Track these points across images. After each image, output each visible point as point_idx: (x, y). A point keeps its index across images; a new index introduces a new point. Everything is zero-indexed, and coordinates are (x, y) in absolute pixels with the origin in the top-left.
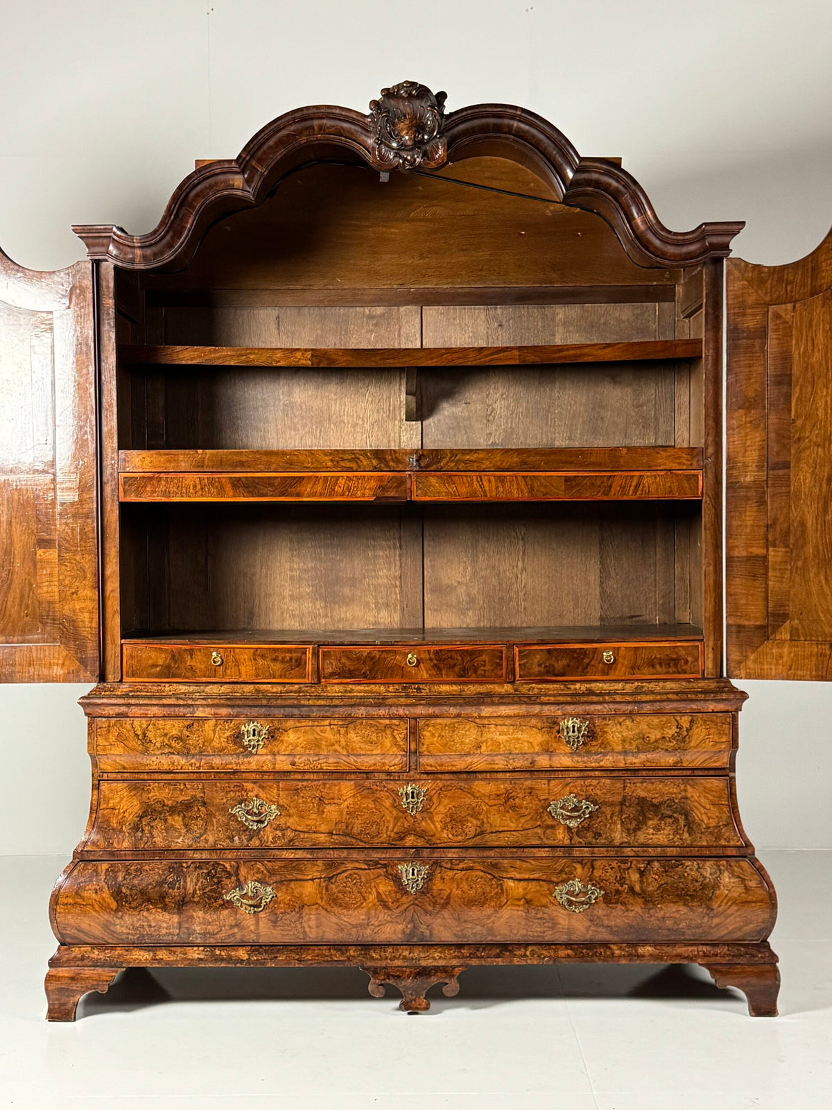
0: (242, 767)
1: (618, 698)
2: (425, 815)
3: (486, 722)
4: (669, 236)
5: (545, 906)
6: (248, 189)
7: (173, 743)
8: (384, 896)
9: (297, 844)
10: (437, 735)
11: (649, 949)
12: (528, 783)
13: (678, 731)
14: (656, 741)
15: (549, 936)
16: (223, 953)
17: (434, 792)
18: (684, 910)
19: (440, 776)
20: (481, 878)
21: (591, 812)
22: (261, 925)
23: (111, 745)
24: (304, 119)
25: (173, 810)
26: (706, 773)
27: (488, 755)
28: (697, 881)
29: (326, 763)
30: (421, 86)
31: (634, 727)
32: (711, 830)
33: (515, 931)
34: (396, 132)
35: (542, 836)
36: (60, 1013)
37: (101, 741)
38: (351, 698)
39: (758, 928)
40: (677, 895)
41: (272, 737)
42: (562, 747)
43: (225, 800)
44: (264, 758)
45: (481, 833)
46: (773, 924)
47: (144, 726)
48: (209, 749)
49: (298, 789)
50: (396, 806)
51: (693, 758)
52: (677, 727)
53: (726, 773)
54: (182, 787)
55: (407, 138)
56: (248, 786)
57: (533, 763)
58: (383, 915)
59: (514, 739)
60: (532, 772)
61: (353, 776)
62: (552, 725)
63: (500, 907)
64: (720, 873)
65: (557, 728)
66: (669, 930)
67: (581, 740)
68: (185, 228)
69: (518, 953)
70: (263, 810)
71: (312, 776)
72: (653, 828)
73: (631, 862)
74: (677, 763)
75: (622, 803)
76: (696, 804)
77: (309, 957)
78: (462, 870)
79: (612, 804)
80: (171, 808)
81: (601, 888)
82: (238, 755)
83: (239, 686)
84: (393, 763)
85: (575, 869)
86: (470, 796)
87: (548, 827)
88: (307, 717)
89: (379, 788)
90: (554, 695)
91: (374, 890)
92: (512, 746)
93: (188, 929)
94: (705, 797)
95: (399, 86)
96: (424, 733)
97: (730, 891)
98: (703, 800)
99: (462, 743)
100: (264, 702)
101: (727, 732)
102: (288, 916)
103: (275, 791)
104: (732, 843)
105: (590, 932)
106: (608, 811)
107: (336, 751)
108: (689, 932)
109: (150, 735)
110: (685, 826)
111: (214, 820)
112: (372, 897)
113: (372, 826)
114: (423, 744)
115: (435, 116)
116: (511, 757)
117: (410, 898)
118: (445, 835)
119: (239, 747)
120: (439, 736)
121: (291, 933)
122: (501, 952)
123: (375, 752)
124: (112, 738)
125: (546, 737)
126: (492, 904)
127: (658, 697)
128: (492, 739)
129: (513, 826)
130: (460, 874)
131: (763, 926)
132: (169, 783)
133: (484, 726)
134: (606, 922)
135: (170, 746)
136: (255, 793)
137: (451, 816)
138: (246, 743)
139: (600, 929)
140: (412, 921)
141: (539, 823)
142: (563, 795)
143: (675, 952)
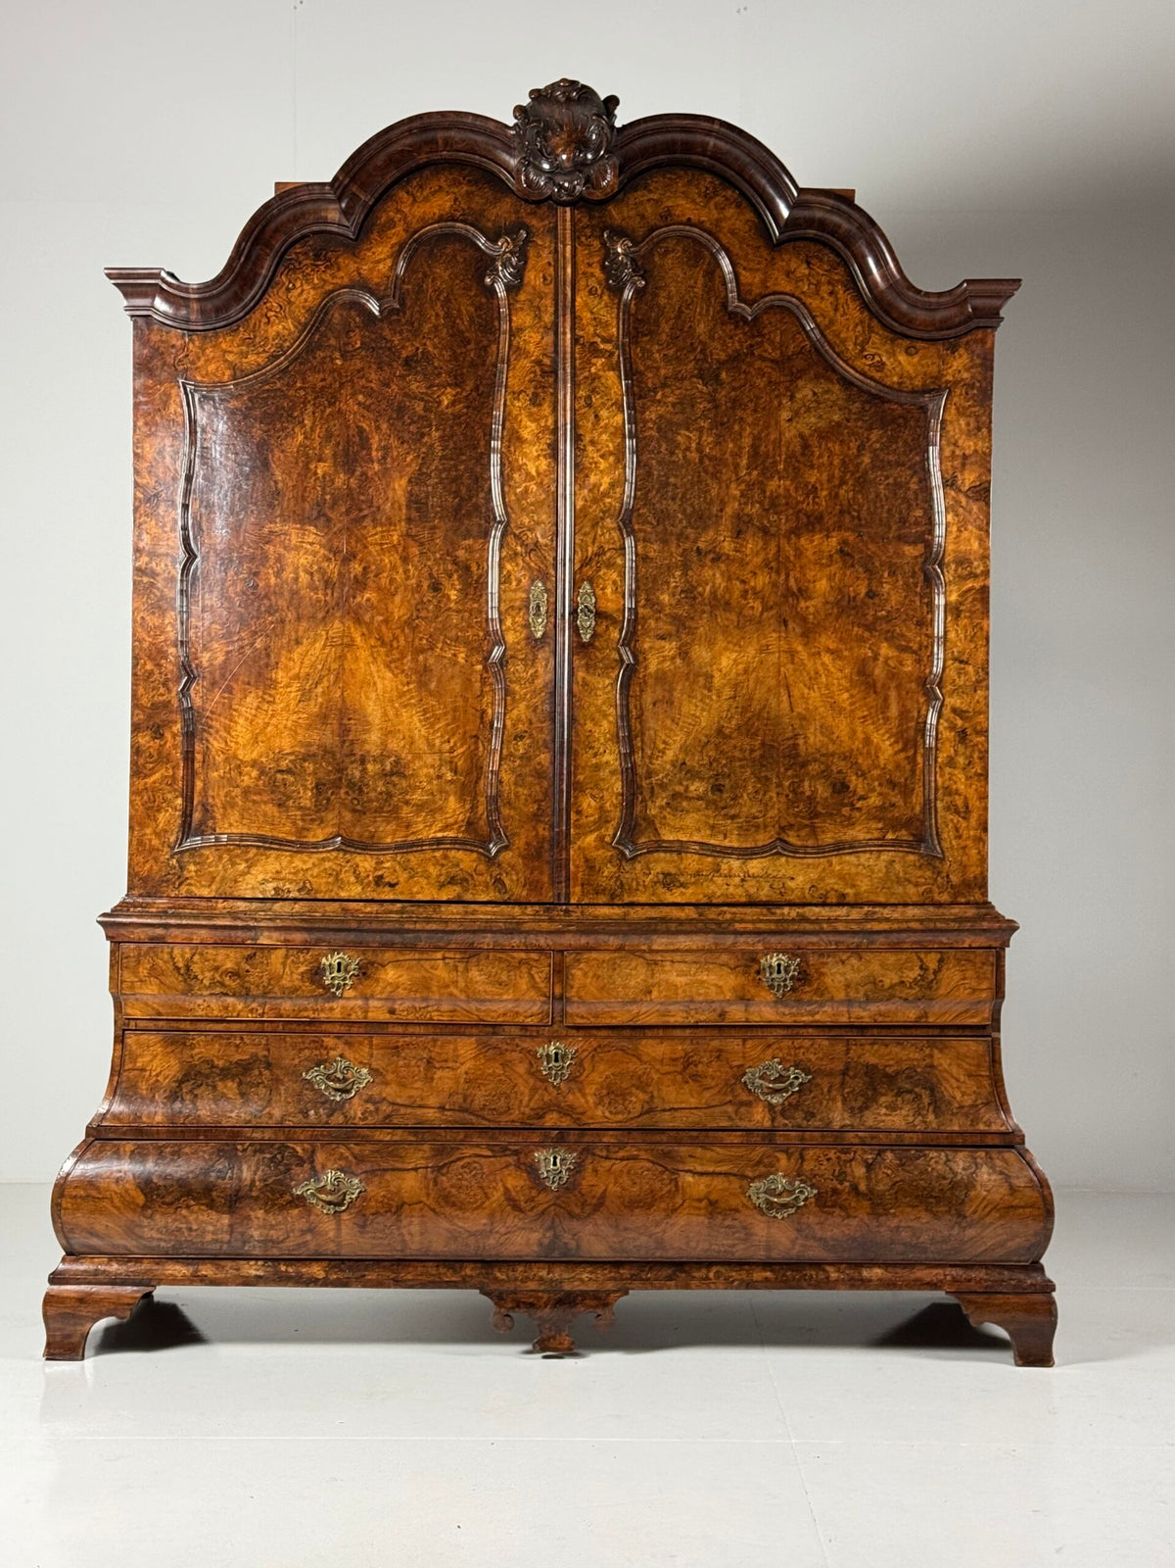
0: (322, 1015)
1: (841, 927)
2: (573, 1085)
3: (659, 958)
4: (918, 297)
5: (737, 1211)
6: (347, 224)
7: (227, 980)
8: (514, 1194)
9: (395, 1121)
10: (591, 974)
11: (878, 1272)
12: (715, 1043)
13: (922, 973)
14: (892, 987)
15: (740, 1252)
16: (290, 1270)
17: (586, 1053)
18: (925, 1217)
19: (594, 1032)
20: (648, 1170)
21: (801, 1084)
22: (345, 1230)
23: (141, 981)
24: (425, 129)
25: (225, 1073)
26: (960, 1032)
27: (661, 1003)
28: (944, 1178)
29: (437, 1011)
30: (584, 87)
31: (862, 968)
32: (966, 1109)
33: (693, 1244)
34: (549, 150)
35: (734, 1116)
36: (63, 1347)
37: (127, 976)
38: (474, 921)
39: (1028, 1244)
40: (917, 1197)
41: (364, 974)
42: (763, 994)
43: (296, 1061)
44: (352, 1003)
45: (650, 1111)
46: (1048, 1238)
47: (188, 956)
48: (276, 989)
49: (397, 1047)
50: (534, 1073)
51: (942, 1012)
52: (921, 968)
53: (987, 1032)
54: (238, 1042)
55: (564, 157)
56: (329, 1041)
57: (722, 1015)
58: (513, 1220)
59: (697, 981)
60: (722, 1028)
61: (474, 1031)
62: (749, 963)
63: (674, 1210)
64: (977, 1168)
65: (756, 967)
66: (905, 1244)
67: (789, 983)
68: (260, 274)
69: (696, 1274)
70: (349, 1075)
71: (417, 1030)
72: (887, 1108)
73: (855, 1152)
74: (920, 1017)
75: (844, 1073)
76: (945, 1075)
77: (410, 1277)
78: (622, 1159)
79: (830, 1074)
80: (222, 1070)
81: (813, 1186)
82: (316, 997)
83: (319, 903)
84: (529, 1013)
85: (778, 1160)
86: (634, 1059)
87: (742, 1104)
88: (413, 948)
89: (509, 1047)
90: (753, 922)
91: (500, 1184)
92: (694, 990)
93: (242, 1234)
94: (959, 1066)
95: (554, 86)
96: (573, 971)
97: (989, 1191)
98: (954, 1070)
99: (625, 987)
100: (354, 925)
101: (989, 976)
102: (380, 1219)
103: (367, 1050)
104: (994, 1128)
105: (797, 1248)
106: (825, 1083)
107: (451, 994)
108: (933, 1248)
109: (196, 968)
110: (929, 1104)
111: (282, 1088)
112: (497, 1195)
113: (499, 1099)
114: (572, 987)
115: (603, 128)
116: (692, 1006)
117: (551, 1196)
118: (599, 1113)
119: (318, 988)
120: (595, 975)
121: (386, 1242)
122: (674, 1273)
123: (505, 997)
124: (143, 971)
125: (741, 980)
126: (663, 1205)
127: (895, 926)
128: (667, 981)
129: (693, 1102)
130: (619, 1166)
131: (1033, 1240)
132: (220, 1036)
133: (656, 963)
134: (819, 1234)
135: (222, 984)
136: (339, 1051)
137: (609, 1087)
138: (327, 982)
139: (809, 1243)
140: (552, 1227)
141: (729, 1098)
142: (763, 1060)
143: (912, 1276)
